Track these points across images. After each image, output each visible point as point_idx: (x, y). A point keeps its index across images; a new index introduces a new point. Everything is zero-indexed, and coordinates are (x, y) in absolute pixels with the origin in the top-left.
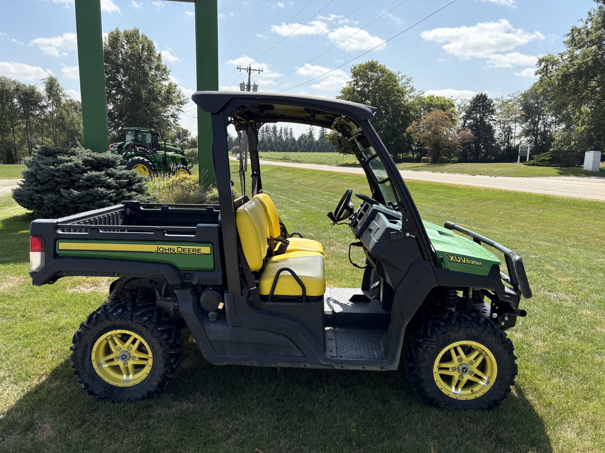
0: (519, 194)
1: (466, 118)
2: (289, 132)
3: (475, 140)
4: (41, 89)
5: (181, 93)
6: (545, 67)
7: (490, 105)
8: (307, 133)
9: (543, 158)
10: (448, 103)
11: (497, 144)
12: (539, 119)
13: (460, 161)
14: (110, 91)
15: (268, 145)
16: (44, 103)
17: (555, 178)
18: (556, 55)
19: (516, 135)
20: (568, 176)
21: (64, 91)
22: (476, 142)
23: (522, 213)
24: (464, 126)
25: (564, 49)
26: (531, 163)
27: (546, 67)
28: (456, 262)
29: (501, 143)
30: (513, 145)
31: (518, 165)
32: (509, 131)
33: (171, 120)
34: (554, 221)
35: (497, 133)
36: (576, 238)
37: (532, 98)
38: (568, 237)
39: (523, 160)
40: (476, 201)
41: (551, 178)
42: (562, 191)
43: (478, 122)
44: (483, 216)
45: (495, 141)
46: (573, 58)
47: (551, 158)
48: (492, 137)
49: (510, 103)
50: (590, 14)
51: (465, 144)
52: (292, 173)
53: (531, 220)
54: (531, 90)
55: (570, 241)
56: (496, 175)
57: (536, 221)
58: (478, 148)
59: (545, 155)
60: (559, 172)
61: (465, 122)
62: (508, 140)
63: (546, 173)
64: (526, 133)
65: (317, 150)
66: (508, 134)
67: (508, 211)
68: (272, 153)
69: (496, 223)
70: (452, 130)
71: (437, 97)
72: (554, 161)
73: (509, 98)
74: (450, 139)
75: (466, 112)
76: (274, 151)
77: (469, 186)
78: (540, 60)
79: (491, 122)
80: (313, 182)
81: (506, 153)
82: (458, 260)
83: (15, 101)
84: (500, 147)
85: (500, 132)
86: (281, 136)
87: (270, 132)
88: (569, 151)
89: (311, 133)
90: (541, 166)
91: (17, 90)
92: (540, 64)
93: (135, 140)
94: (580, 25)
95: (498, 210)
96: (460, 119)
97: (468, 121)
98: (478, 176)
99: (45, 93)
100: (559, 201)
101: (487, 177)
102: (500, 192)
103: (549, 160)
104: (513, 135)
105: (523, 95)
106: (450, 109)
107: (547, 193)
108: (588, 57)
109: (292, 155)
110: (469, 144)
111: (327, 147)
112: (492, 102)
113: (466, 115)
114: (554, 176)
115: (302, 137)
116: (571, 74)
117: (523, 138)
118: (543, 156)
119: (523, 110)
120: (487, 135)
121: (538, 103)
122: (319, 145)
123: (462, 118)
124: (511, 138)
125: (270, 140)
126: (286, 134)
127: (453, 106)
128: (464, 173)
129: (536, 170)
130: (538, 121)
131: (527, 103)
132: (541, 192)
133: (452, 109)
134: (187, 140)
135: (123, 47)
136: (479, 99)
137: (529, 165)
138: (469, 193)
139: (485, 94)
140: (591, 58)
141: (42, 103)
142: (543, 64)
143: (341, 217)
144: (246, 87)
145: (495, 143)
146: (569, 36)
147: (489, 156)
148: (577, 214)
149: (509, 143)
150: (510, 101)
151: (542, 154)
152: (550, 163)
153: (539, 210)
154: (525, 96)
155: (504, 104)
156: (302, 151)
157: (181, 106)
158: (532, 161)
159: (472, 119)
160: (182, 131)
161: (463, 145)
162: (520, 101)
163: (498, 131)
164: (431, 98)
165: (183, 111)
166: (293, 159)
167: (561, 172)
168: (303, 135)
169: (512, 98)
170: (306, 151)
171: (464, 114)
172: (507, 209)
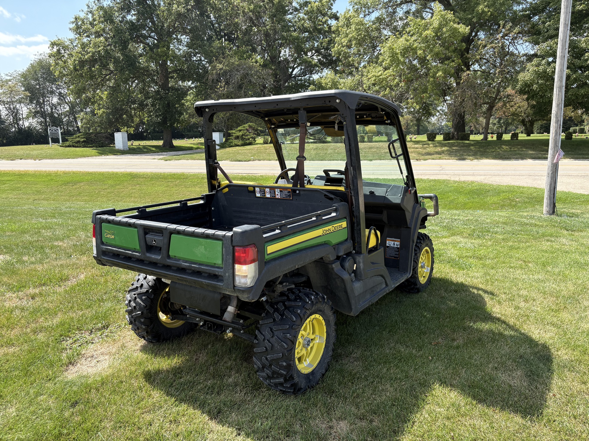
6: (57, 50)
9: (78, 139)
12: (44, 101)
18: (66, 40)
19: (24, 116)
20: (108, 155)
25: (72, 35)
26: (67, 145)
27: (59, 50)
29: (10, 124)
30: (23, 127)
32: (16, 112)
39: (55, 141)
41: (95, 157)
45: (4, 122)
46: (84, 46)
47: (85, 139)
49: (10, 83)
50: (89, 7)
56: (40, 159)
59: (79, 137)
60: (98, 152)
62: (17, 121)
63: (88, 154)
64: (33, 114)
66: (16, 115)
72: (89, 142)
73: (8, 78)
78: (51, 43)
84: (11, 129)
85: (7, 113)
88: (98, 133)
90: (78, 147)
92: (53, 47)
94: (82, 15)
101: (32, 161)
103: (84, 141)
104: (21, 116)
105: (22, 75)
108: (99, 47)
116: (86, 61)
117: (31, 120)
118: (76, 138)
119: (25, 90)
121: (39, 84)
124: (20, 120)
130: (43, 103)
131: (28, 84)
137: (64, 146)
140: (102, 47)
146: (74, 24)
149: (18, 125)
150: (10, 81)
152: (86, 144)
154: (24, 76)
155: (5, 83)
158: (67, 143)
162: (21, 82)
169: (11, 78)
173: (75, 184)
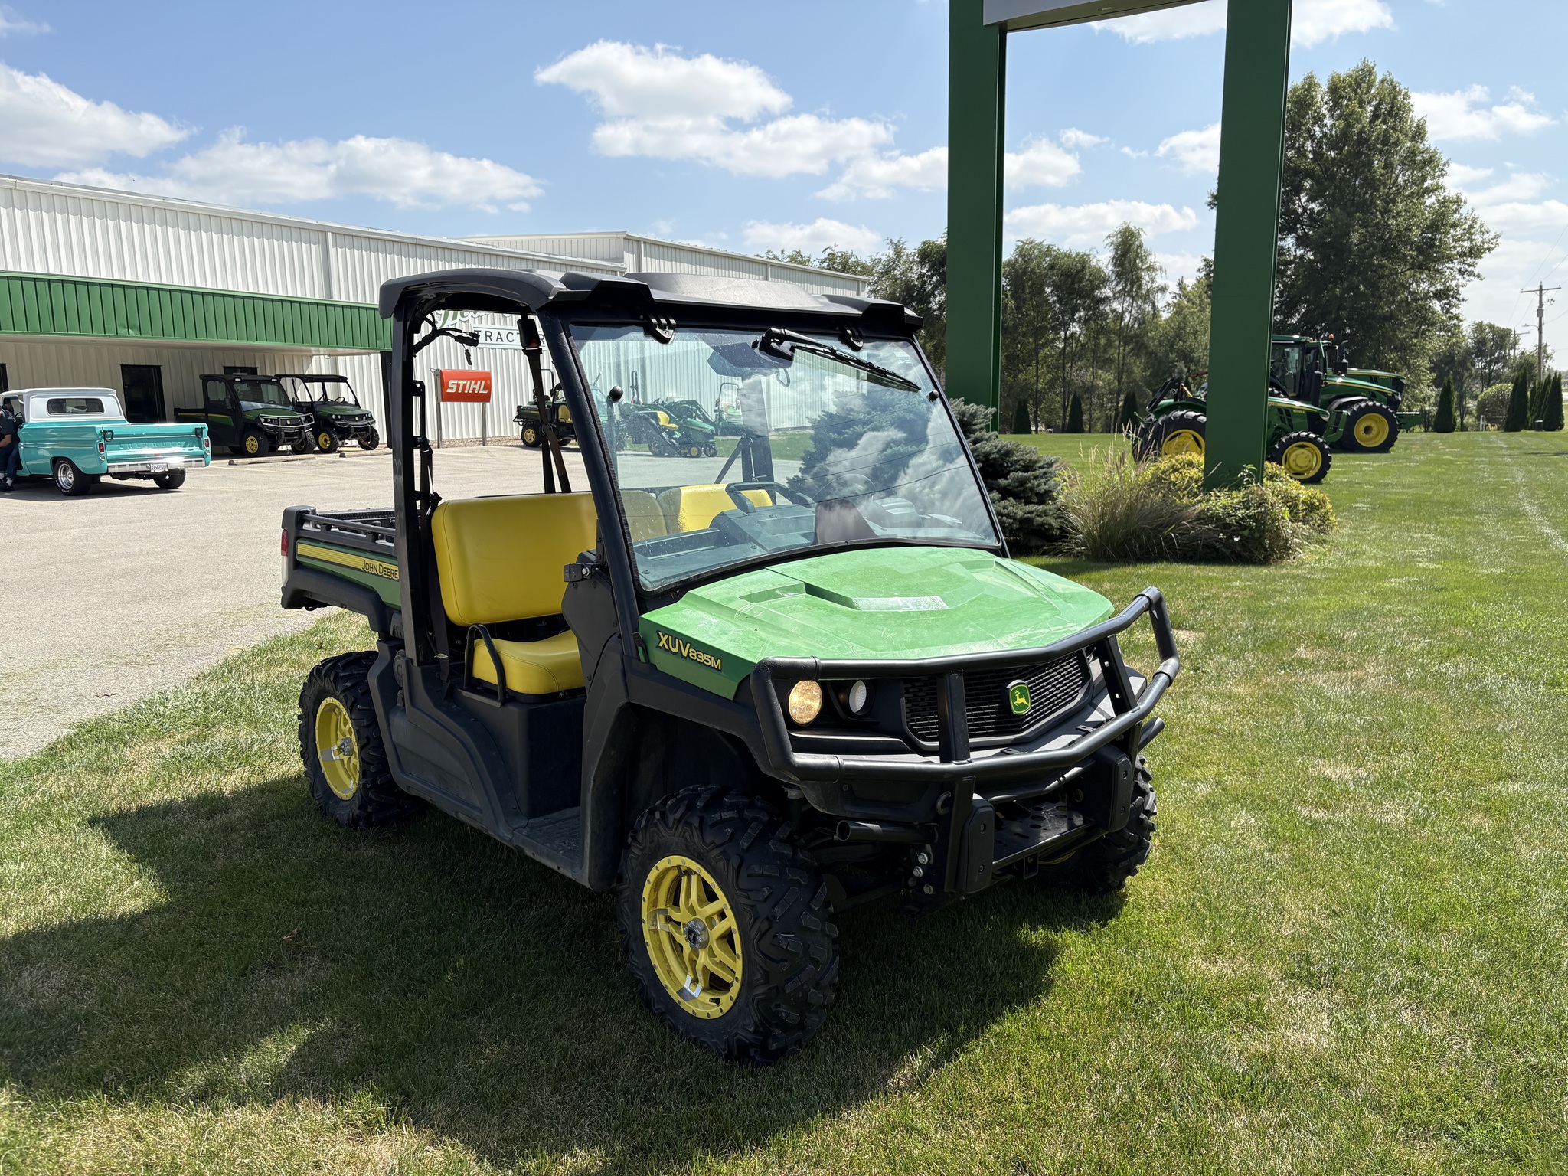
4: (1103, 260)
5: (1477, 226)
16: (1107, 292)
21: (1151, 259)
28: (669, 651)
33: (1437, 305)
82: (674, 648)
91: (1052, 267)
99: (1111, 267)
134: (1502, 359)
135: (1318, 119)
141: (1103, 290)
157: (1470, 260)
160: (1490, 335)
165: (1478, 276)
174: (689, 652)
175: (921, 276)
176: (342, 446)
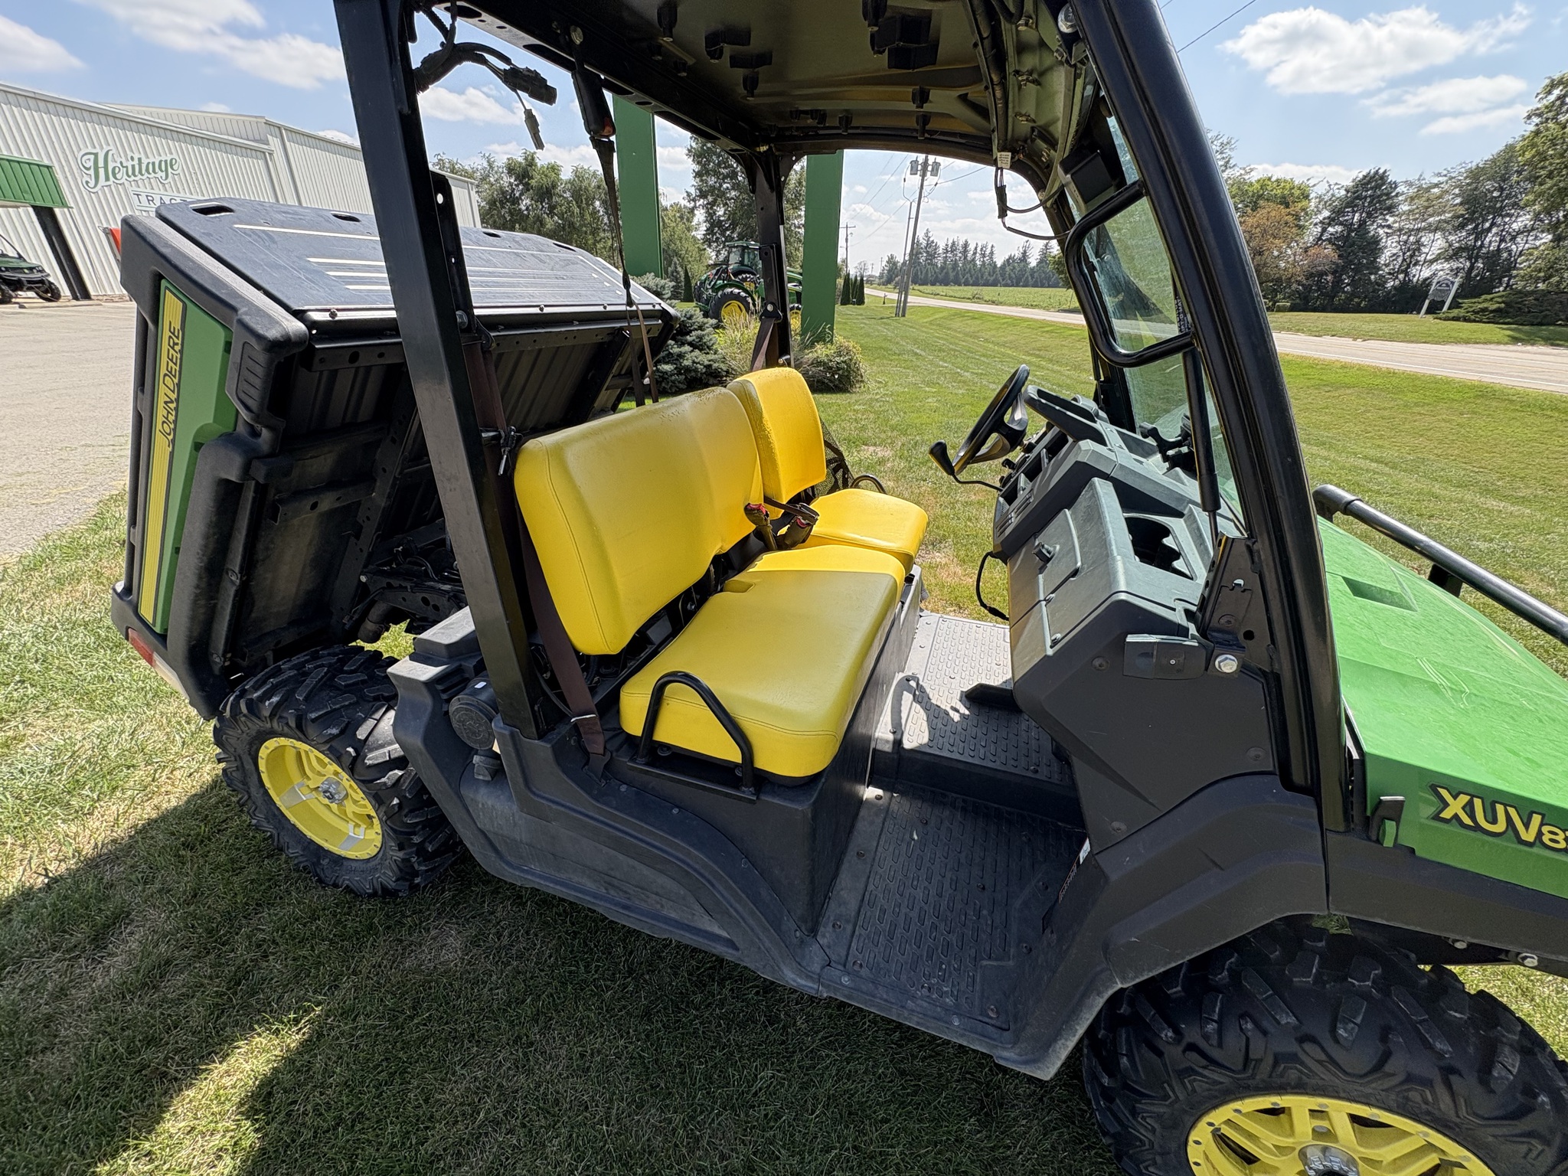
0: (1418, 379)
1: (1325, 224)
2: (988, 252)
3: (1337, 265)
6: (1559, 98)
7: (1388, 194)
8: (1018, 254)
9: (1485, 305)
10: (1297, 193)
11: (1381, 275)
12: (1493, 225)
13: (1293, 309)
14: (721, 186)
15: (952, 275)
17: (1502, 347)
19: (1428, 258)
20: (1533, 345)
22: (1338, 272)
23: (1418, 417)
24: (1320, 239)
26: (1451, 315)
27: (1561, 98)
28: (1477, 827)
29: (1390, 274)
30: (1415, 280)
31: (1421, 320)
32: (1414, 250)
34: (1495, 439)
35: (1388, 254)
36: (1544, 483)
37: (1492, 178)
38: (1522, 478)
39: (1434, 308)
40: (1317, 387)
41: (1492, 346)
42: (1522, 377)
43: (1350, 231)
44: (1327, 418)
45: (1379, 269)
47: (1503, 305)
48: (1375, 260)
49: (1436, 190)
51: (1315, 275)
52: (978, 322)
53: (1438, 434)
54: (1494, 161)
55: (1527, 487)
56: (1367, 337)
57: (1451, 437)
58: (1338, 283)
59: (1492, 299)
60: (1511, 337)
61: (1324, 230)
62: (1408, 267)
63: (1482, 337)
64: (1453, 254)
65: (1031, 282)
66: (1411, 256)
67: (1386, 413)
68: (957, 288)
69: (1353, 436)
70: (1291, 248)
71: (1278, 181)
72: (1507, 312)
73: (1435, 180)
74: (1282, 265)
75: (1333, 211)
76: (960, 285)
77: (1306, 358)
78: (1553, 81)
79: (1381, 231)
80: (1011, 338)
81: (1394, 295)
82: (1494, 821)
83: (597, 203)
84: (1386, 282)
85: (1395, 251)
86: (973, 260)
87: (958, 252)
88: (1549, 292)
89: (1025, 253)
90: (1475, 321)
92: (1549, 93)
93: (742, 263)
95: (1363, 409)
96: (1316, 224)
97: (1331, 229)
98: (1327, 339)
100: (1514, 398)
101: (1349, 341)
102: (1377, 372)
103: (1496, 311)
104: (1422, 258)
105: (1472, 172)
106: (1300, 205)
107: (1487, 379)
109: (987, 292)
110: (1322, 274)
111: (1048, 279)
112: (1396, 187)
113: (1329, 218)
114: (1499, 343)
115: (1008, 260)
117: (1442, 264)
118: (1486, 300)
119: (1461, 204)
120: (1363, 258)
121: (1501, 189)
122: (1036, 275)
123: (1321, 222)
124: (1416, 264)
125: (955, 264)
126: (984, 256)
127: (1307, 197)
128: (1298, 331)
129: (1460, 330)
130: (1489, 230)
131: (1476, 189)
132: (1473, 377)
133: (1304, 203)
136: (1369, 182)
137: (1447, 319)
138: (1305, 371)
139: (1385, 172)
142: (1556, 92)
143: (983, 450)
144: (920, 167)
145: (1376, 274)
147: (1356, 300)
148: (1557, 430)
149: (1407, 274)
150: (1436, 185)
151: (1483, 297)
152: (1497, 317)
153: (1462, 414)
154: (1476, 174)
155: (1423, 191)
156: (1006, 285)
158: (1455, 312)
159: (1341, 224)
161: (1310, 276)
162: (1460, 187)
163: (1390, 249)
164: (1264, 183)
166: (987, 298)
167: (1517, 335)
168: (1010, 258)
169: (1442, 179)
170: (1012, 286)
171: (1326, 213)
172: (1385, 409)
173: (1337, 389)
174: (1540, 834)
175: (511, 184)
176: (16, 297)
